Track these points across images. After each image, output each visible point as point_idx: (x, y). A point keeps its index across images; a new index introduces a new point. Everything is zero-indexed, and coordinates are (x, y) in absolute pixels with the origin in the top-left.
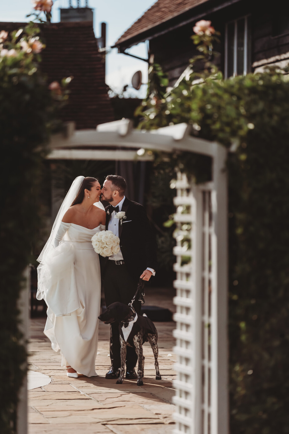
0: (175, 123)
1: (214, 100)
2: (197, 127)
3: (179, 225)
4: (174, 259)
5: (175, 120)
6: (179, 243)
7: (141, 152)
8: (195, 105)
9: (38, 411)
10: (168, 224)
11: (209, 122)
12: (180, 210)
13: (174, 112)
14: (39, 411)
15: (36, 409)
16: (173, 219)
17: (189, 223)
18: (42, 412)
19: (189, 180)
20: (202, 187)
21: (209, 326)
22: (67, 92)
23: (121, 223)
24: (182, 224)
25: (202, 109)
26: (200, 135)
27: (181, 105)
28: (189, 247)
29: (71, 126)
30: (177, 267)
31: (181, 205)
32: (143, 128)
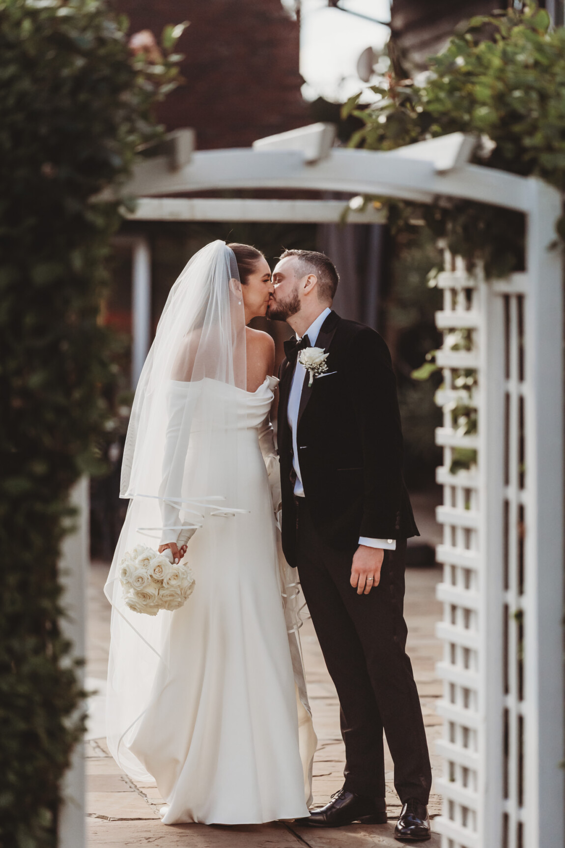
0: (435, 135)
1: (531, 77)
2: (489, 144)
3: (447, 374)
4: (436, 455)
5: (435, 128)
6: (448, 419)
7: (356, 203)
8: (483, 89)
9: (136, 786)
10: (422, 373)
11: (517, 128)
12: (450, 340)
13: (434, 108)
14: (138, 787)
15: (132, 783)
16: (433, 360)
17: (470, 372)
18: (144, 791)
19: (470, 268)
20: (502, 286)
21: (520, 615)
22: (175, 58)
23: (311, 381)
24: (455, 371)
25: (500, 99)
26: (495, 161)
27: (452, 89)
28: (472, 428)
29: (185, 138)
30: (443, 475)
31: (452, 330)
32: (361, 145)
